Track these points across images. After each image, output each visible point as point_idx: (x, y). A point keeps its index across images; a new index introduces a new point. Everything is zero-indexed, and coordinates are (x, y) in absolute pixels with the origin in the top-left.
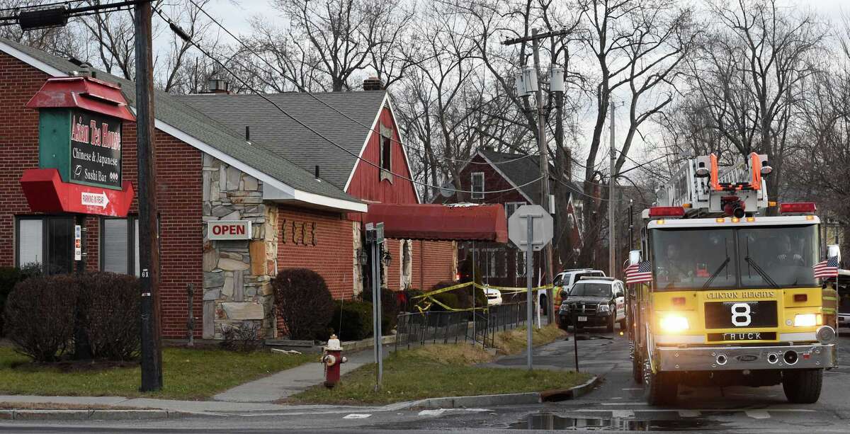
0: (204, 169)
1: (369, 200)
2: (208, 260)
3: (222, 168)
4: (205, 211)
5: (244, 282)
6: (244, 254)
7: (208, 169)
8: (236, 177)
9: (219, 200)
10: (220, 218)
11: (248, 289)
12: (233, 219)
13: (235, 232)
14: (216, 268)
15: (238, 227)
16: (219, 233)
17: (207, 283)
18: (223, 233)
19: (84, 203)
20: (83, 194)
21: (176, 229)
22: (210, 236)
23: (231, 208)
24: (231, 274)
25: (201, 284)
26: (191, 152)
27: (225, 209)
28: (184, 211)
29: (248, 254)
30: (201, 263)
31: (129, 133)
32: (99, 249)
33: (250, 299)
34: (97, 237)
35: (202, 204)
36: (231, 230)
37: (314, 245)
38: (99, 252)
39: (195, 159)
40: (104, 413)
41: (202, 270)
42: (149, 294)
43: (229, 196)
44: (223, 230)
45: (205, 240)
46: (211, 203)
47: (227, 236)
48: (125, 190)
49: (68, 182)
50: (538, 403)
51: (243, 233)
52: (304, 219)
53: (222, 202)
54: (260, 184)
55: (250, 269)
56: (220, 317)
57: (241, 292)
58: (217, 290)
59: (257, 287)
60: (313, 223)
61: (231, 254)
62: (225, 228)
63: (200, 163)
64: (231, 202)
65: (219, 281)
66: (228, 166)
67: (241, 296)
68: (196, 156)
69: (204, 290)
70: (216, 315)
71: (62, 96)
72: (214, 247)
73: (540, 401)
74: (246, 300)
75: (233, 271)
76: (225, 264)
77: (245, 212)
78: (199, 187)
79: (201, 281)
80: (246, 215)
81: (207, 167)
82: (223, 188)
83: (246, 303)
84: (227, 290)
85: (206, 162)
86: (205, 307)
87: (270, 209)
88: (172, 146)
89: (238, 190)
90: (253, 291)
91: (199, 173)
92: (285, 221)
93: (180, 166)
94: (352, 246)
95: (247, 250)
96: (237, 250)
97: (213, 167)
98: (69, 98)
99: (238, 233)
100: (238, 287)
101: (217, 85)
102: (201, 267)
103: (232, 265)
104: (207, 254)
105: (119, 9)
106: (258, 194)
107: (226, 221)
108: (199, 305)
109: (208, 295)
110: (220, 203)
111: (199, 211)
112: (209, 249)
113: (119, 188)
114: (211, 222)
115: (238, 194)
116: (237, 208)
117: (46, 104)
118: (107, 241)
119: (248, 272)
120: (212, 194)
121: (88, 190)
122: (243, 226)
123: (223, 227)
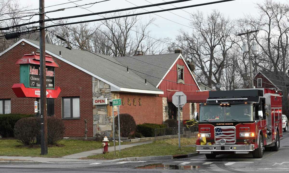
0: (93, 82)
1: (171, 90)
2: (95, 111)
3: (98, 81)
4: (93, 95)
5: (105, 118)
6: (105, 109)
7: (94, 82)
8: (102, 84)
9: (97, 92)
10: (98, 98)
11: (107, 121)
12: (102, 98)
13: (102, 102)
14: (97, 114)
15: (103, 100)
16: (97, 103)
17: (94, 119)
18: (98, 103)
19: (36, 94)
20: (35, 91)
21: (84, 101)
22: (94, 104)
23: (101, 94)
24: (101, 116)
25: (93, 119)
26: (89, 76)
27: (99, 95)
28: (87, 96)
29: (106, 109)
30: (92, 112)
31: (70, 70)
32: (62, 108)
33: (107, 124)
34: (61, 104)
35: (92, 93)
36: (100, 101)
37: (140, 106)
38: (62, 109)
39: (90, 78)
40: (14, 162)
41: (92, 115)
42: (43, 124)
43: (101, 90)
44: (98, 101)
45: (93, 105)
46: (95, 93)
47: (99, 103)
48: (56, 89)
49: (29, 88)
50: (171, 159)
51: (104, 102)
52: (134, 97)
53: (98, 92)
54: (110, 86)
55: (107, 114)
56: (98, 130)
57: (104, 122)
58: (97, 121)
59: (109, 120)
60: (139, 98)
61: (101, 109)
62: (99, 101)
63: (92, 80)
64: (101, 92)
65: (98, 118)
66: (100, 80)
67: (104, 123)
68: (90, 77)
69: (94, 121)
70: (97, 129)
71: (26, 60)
72: (96, 107)
73: (172, 158)
74: (106, 124)
75: (102, 115)
76: (99, 113)
77: (105, 96)
78: (91, 87)
79: (92, 118)
80: (106, 96)
81: (94, 81)
82: (99, 88)
83: (106, 125)
84: (100, 121)
85: (93, 79)
86: (94, 126)
87: (115, 94)
88: (83, 74)
89: (103, 88)
90: (108, 121)
91: (91, 83)
92: (123, 98)
93: (86, 81)
94: (162, 106)
95: (106, 108)
96: (103, 108)
97: (96, 81)
98: (28, 61)
99: (103, 102)
100: (104, 120)
101: (139, 53)
102: (92, 114)
103: (102, 113)
104: (94, 110)
105: (35, 32)
106: (109, 89)
107: (99, 99)
108: (92, 126)
109: (95, 123)
110: (98, 93)
111: (91, 95)
112: (95, 108)
113: (53, 89)
114: (95, 99)
115: (103, 89)
116: (103, 94)
117: (21, 63)
118: (65, 105)
119: (106, 115)
120: (95, 90)
121: (38, 90)
122: (104, 100)
123: (98, 100)
